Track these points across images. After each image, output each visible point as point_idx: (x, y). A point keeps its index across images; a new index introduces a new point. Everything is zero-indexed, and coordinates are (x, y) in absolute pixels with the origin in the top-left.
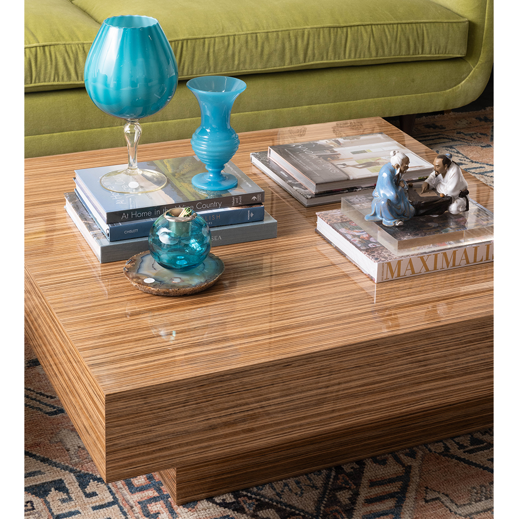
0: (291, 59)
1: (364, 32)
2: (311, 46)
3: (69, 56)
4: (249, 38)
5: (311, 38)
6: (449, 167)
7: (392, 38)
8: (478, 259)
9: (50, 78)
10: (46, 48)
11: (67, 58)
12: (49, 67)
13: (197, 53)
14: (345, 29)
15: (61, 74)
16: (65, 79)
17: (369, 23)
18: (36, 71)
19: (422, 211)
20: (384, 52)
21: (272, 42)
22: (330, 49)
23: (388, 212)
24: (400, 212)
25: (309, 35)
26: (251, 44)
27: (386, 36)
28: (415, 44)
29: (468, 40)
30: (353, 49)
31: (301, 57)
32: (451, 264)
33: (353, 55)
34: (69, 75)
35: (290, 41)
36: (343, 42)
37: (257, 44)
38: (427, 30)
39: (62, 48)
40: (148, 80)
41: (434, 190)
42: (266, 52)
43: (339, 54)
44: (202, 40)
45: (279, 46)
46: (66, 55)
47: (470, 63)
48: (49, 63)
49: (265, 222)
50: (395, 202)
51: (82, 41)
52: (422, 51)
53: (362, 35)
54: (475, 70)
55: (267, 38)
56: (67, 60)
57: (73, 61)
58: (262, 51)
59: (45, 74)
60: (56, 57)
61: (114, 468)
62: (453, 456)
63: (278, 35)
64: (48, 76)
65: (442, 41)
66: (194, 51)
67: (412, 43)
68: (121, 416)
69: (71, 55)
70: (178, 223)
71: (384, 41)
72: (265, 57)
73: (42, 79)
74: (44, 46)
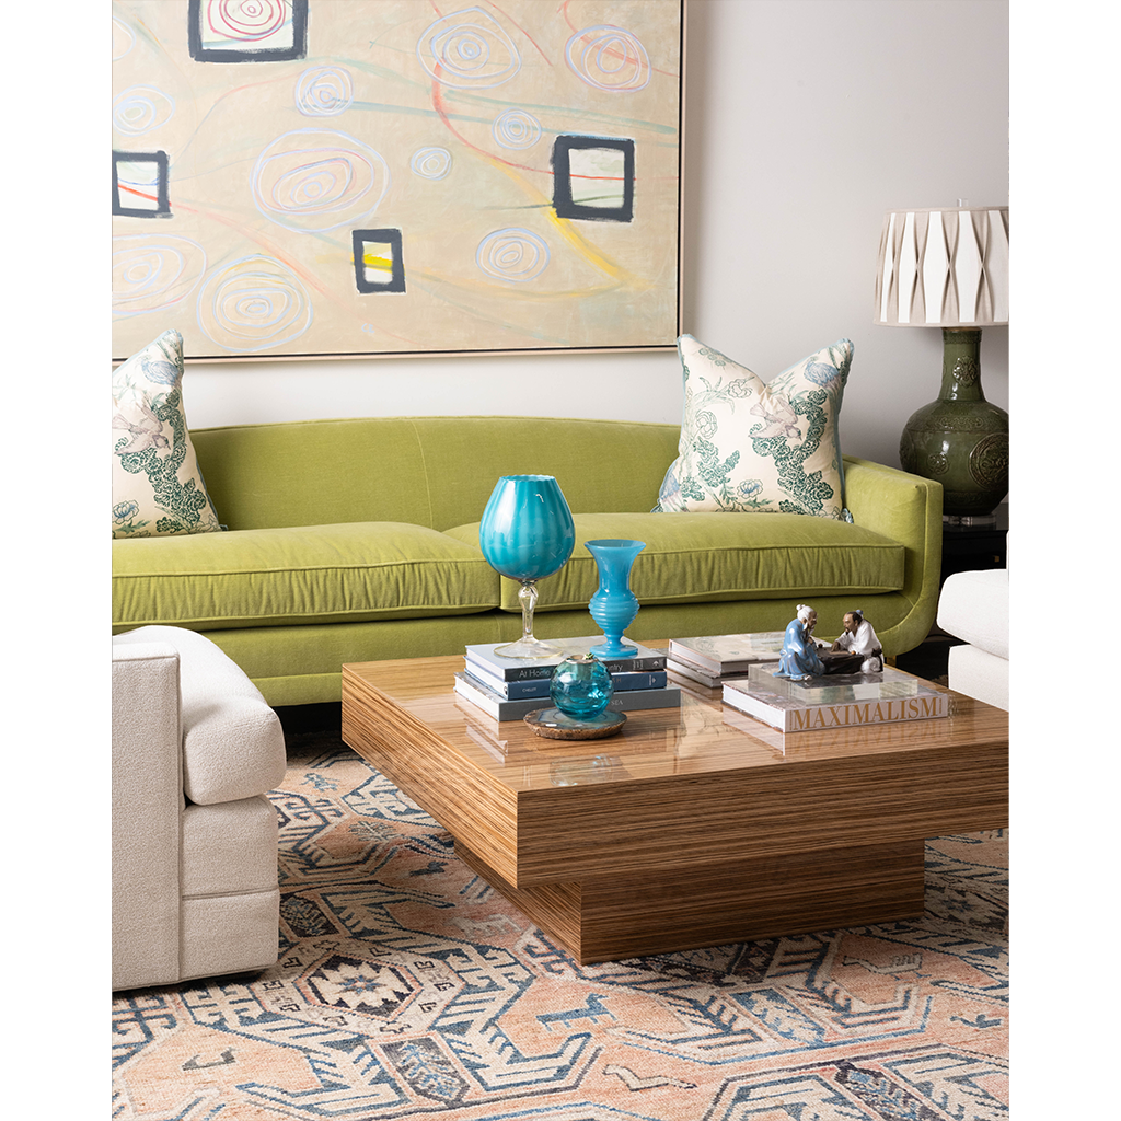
0: (693, 585)
1: (778, 556)
2: (716, 572)
3: (440, 575)
4: (644, 560)
5: (716, 561)
6: (859, 624)
7: (812, 564)
8: (893, 716)
9: (419, 600)
10: (415, 566)
11: (438, 578)
12: (418, 587)
13: (584, 576)
14: (756, 552)
15: (431, 596)
16: (436, 602)
17: (784, 545)
18: (404, 591)
19: (832, 669)
20: (803, 581)
21: (672, 565)
22: (739, 575)
23: (795, 665)
24: (808, 668)
25: (714, 557)
26: (647, 567)
27: (805, 562)
28: (841, 572)
29: (906, 571)
30: (766, 576)
31: (706, 583)
32: (864, 719)
33: (766, 583)
34: (440, 597)
35: (692, 564)
36: (755, 567)
37: (653, 567)
38: (854, 556)
39: (433, 565)
40: (546, 537)
41: (847, 650)
42: (664, 576)
43: (750, 582)
44: (590, 561)
45: (679, 570)
46: (437, 574)
47: (910, 599)
48: (418, 583)
49: (668, 688)
50: (803, 657)
51: (455, 559)
52: (850, 581)
53: (776, 560)
54: (916, 606)
55: (665, 559)
56: (439, 580)
57: (445, 582)
58: (660, 575)
59: (414, 595)
60: (426, 577)
61: (525, 873)
62: (875, 936)
63: (677, 557)
64: (417, 598)
65: (873, 571)
66: (581, 573)
67: (836, 571)
68: (531, 817)
69: (443, 574)
70: (579, 665)
71: (803, 567)
72: (663, 583)
73: (410, 603)
74: (413, 564)
